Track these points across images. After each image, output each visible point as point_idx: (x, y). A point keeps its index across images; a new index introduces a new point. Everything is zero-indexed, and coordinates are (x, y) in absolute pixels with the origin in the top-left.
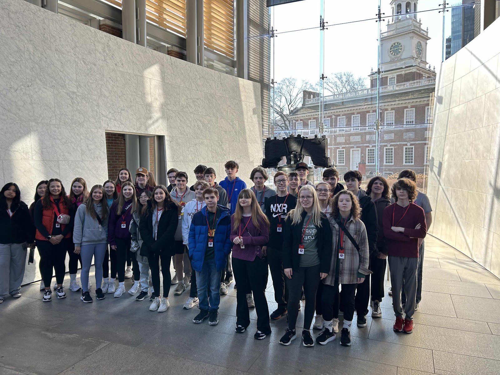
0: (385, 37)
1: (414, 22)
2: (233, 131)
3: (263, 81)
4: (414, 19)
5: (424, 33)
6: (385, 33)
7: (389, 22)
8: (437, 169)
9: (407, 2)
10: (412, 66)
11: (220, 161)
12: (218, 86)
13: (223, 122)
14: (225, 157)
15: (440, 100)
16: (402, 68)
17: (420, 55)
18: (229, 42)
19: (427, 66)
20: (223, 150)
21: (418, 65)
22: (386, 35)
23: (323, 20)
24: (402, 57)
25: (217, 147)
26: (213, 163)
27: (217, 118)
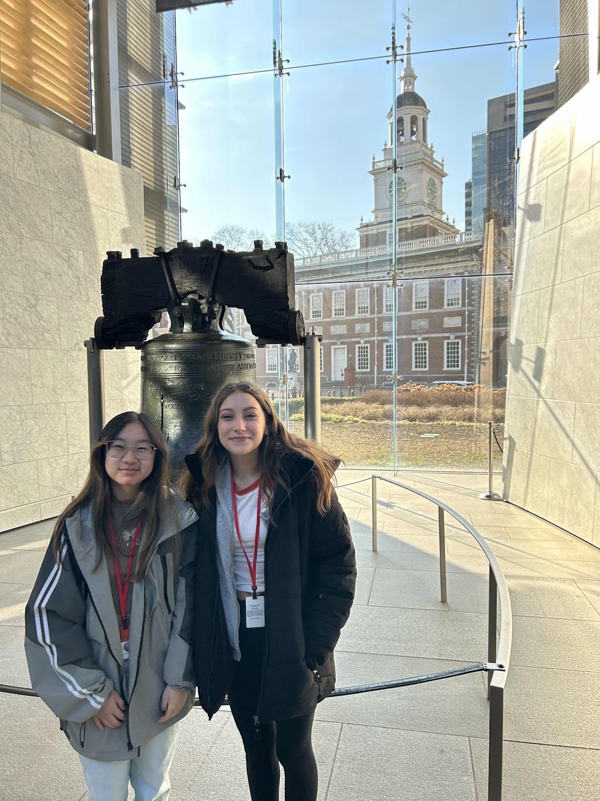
0: (379, 169)
1: (423, 148)
2: (70, 275)
3: (163, 192)
4: (422, 142)
5: (438, 165)
6: (381, 161)
7: (385, 145)
8: (533, 365)
9: (412, 114)
10: (422, 216)
11: (30, 344)
12: (21, 157)
13: (40, 247)
14: (47, 335)
15: (534, 213)
16: (406, 219)
17: (433, 199)
18: (79, 94)
19: (444, 218)
20: (40, 318)
21: (432, 215)
22: (381, 165)
23: (279, 54)
24: (408, 201)
25: (20, 310)
26: (9, 351)
27: (22, 237)
